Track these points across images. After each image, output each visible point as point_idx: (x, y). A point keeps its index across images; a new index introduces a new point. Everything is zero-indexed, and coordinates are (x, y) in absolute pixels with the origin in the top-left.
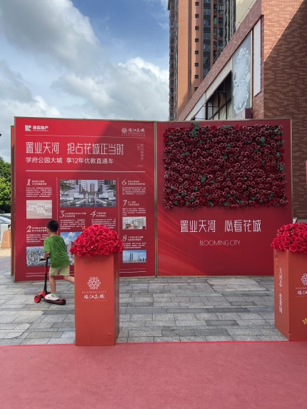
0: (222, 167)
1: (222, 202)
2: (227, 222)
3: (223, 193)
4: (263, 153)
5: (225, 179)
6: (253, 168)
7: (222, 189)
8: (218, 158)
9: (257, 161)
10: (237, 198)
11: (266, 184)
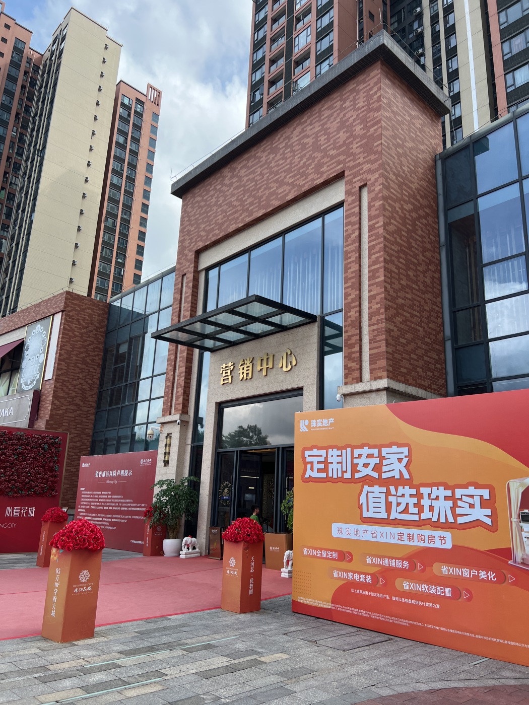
0: (11, 464)
1: (7, 492)
2: (8, 508)
3: (10, 485)
4: (45, 456)
5: (12, 474)
6: (36, 467)
7: (9, 481)
8: (10, 457)
9: (39, 462)
10: (20, 489)
11: (44, 479)
